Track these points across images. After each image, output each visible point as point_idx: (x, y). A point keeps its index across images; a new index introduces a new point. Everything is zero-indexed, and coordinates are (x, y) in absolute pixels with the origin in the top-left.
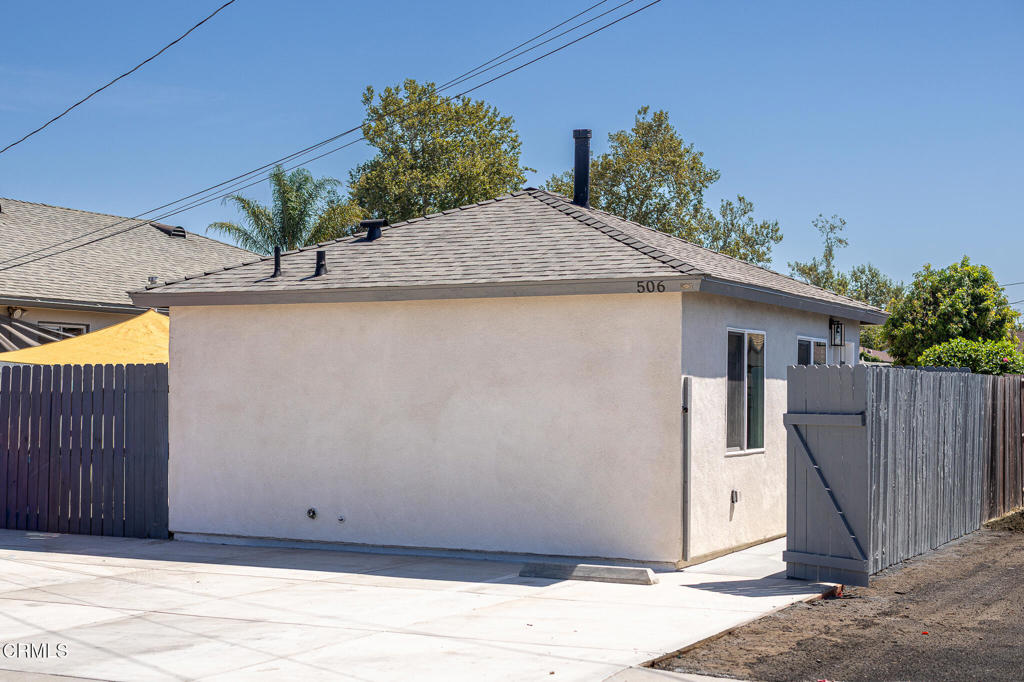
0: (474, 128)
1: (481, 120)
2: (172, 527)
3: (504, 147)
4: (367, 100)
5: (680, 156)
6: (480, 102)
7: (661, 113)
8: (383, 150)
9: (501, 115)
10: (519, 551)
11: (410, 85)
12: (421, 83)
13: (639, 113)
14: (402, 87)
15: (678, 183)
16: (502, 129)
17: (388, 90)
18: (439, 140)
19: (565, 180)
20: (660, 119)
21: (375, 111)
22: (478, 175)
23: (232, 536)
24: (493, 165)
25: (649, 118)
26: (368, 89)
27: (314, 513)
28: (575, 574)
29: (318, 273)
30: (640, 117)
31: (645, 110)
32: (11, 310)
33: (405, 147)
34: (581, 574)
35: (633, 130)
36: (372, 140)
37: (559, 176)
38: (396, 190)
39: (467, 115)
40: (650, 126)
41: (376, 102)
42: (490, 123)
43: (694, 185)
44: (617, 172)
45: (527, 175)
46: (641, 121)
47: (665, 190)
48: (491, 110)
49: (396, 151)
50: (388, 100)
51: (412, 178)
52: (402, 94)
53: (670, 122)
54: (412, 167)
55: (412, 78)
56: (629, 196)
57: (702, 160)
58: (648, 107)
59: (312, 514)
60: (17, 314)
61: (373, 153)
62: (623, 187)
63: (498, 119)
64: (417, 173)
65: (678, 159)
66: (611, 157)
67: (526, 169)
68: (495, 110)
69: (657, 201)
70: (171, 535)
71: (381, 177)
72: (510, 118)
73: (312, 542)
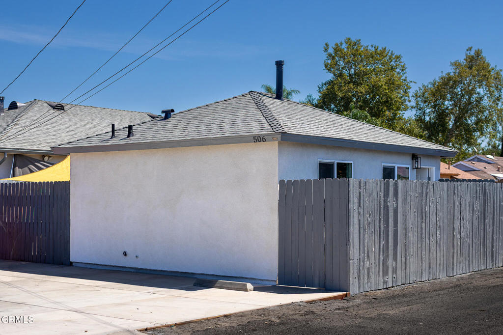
0: (382, 61)
1: (385, 57)
2: (72, 260)
3: (398, 70)
4: (326, 50)
5: (489, 72)
6: (384, 47)
7: (479, 50)
8: (335, 75)
9: (395, 55)
10: (209, 273)
11: (348, 41)
12: (353, 39)
13: (467, 50)
14: (343, 42)
15: (488, 86)
16: (396, 61)
17: (337, 45)
18: (362, 68)
19: (429, 86)
20: (478, 53)
21: (330, 55)
22: (382, 85)
23: (95, 264)
24: (390, 80)
25: (472, 53)
26: (326, 44)
27: (126, 254)
28: (216, 285)
29: (129, 136)
30: (468, 53)
31: (470, 49)
32: (43, 157)
33: (345, 72)
34: (218, 285)
35: (464, 59)
36: (328, 70)
37: (426, 84)
38: (340, 95)
39: (378, 55)
40: (473, 57)
41: (331, 51)
42: (390, 59)
43: (497, 87)
44: (455, 82)
45: (412, 85)
46: (469, 54)
47: (481, 91)
48: (390, 52)
49: (341, 75)
50: (337, 49)
51: (348, 88)
52: (344, 46)
53: (483, 54)
54: (349, 83)
55: (349, 37)
56: (462, 93)
57: (501, 73)
58: (472, 48)
59: (125, 254)
60: (46, 159)
61: (330, 76)
62: (459, 89)
63: (394, 57)
64: (351, 85)
65: (487, 74)
66: (451, 74)
67: (411, 82)
68: (392, 52)
69: (477, 96)
70: (71, 264)
71: (333, 88)
72: (400, 56)
73: (126, 267)
